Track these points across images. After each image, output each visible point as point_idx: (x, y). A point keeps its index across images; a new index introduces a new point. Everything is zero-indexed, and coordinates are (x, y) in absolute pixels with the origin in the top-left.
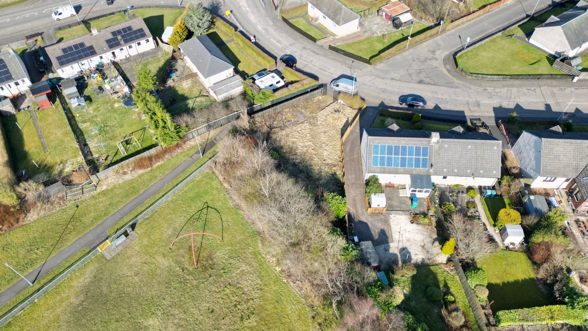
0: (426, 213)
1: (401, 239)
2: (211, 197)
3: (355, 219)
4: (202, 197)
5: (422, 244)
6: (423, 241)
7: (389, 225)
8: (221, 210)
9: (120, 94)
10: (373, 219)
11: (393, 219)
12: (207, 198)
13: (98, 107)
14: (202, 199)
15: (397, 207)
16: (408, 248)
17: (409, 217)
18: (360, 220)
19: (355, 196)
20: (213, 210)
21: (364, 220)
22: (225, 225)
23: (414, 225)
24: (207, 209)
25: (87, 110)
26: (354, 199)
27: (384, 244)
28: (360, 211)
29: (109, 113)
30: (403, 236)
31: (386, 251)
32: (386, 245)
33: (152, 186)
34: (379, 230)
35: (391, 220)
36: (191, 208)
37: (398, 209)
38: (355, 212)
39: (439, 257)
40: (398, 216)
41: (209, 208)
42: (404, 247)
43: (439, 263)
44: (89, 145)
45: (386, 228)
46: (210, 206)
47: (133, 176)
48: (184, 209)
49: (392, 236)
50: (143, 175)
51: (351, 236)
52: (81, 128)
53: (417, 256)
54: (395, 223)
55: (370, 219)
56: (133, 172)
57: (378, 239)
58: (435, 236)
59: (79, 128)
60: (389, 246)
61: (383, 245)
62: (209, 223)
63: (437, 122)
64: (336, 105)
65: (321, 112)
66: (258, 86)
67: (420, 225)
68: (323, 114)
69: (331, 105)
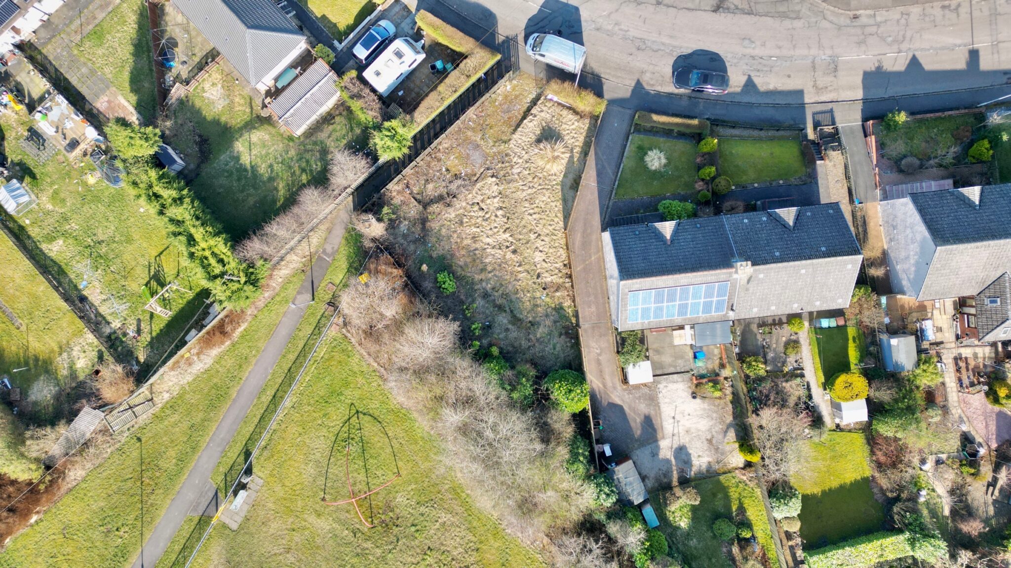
0: (717, 371)
1: (676, 431)
2: (357, 393)
3: (603, 401)
4: (341, 394)
5: (709, 437)
6: (710, 430)
7: (658, 405)
8: (382, 417)
9: (82, 146)
10: (631, 396)
11: (663, 391)
12: (350, 395)
13: (56, 192)
14: (343, 398)
15: (670, 365)
16: (687, 445)
17: (690, 384)
18: (610, 401)
19: (599, 355)
20: (367, 418)
21: (618, 401)
22: (396, 445)
23: (698, 401)
24: (358, 418)
25: (38, 204)
26: (598, 360)
27: (650, 444)
28: (609, 384)
29: (86, 207)
30: (680, 424)
31: (654, 456)
32: (653, 446)
33: (247, 379)
34: (642, 417)
35: (660, 395)
36: (329, 418)
37: (672, 370)
38: (601, 386)
39: (733, 456)
40: (672, 386)
41: (361, 416)
42: (681, 444)
43: (733, 468)
44: (90, 298)
45: (652, 413)
46: (361, 410)
47: (205, 364)
48: (320, 422)
49: (662, 427)
50: (221, 357)
51: (600, 445)
52: (52, 254)
53: (700, 459)
54: (667, 400)
55: (627, 396)
56: (202, 357)
57: (641, 436)
58: (729, 419)
59: (49, 257)
60: (658, 447)
61: (649, 447)
62: (369, 445)
63: (746, 133)
64: (544, 108)
65: (516, 136)
66: (374, 90)
67: (707, 400)
68: (520, 141)
69: (533, 111)
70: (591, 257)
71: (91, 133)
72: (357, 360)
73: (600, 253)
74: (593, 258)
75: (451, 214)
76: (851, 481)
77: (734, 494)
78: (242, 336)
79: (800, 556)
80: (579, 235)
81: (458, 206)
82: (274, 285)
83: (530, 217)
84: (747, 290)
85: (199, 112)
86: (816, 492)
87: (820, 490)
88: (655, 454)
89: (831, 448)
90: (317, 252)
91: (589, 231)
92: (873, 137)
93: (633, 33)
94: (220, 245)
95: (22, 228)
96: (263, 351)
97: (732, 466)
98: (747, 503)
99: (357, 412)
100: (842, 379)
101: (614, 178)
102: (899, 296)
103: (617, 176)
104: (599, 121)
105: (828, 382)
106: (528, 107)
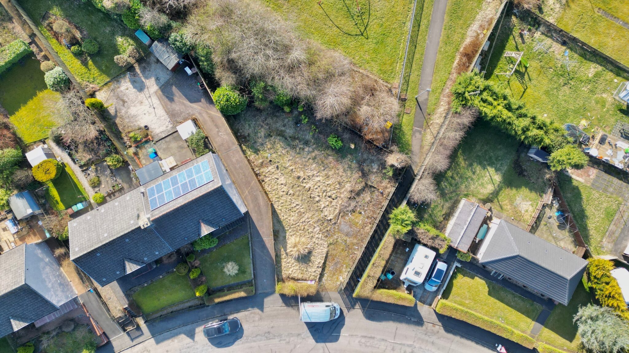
0: (138, 149)
1: (149, 99)
4: (377, 43)
5: (126, 104)
6: (127, 109)
7: (167, 112)
8: (344, 38)
9: (596, 141)
11: (168, 123)
12: (370, 45)
13: (604, 106)
14: (375, 41)
15: (170, 142)
17: (152, 134)
18: (200, 103)
20: (354, 33)
22: (330, 23)
23: (143, 125)
24: (361, 32)
25: (612, 94)
26: (218, 128)
28: (205, 115)
29: (581, 104)
30: (149, 106)
31: (157, 78)
32: (160, 85)
33: (441, 31)
34: (175, 100)
36: (378, 24)
37: (167, 139)
39: (105, 97)
40: (163, 128)
41: (359, 33)
42: (142, 92)
43: (102, 89)
44: (560, 45)
45: (169, 105)
46: (360, 37)
47: (471, 30)
48: (384, 20)
49: (159, 100)
50: (463, 39)
51: (194, 72)
52: (593, 65)
53: (126, 88)
54: (163, 118)
55: (190, 111)
56: (475, 34)
57: (171, 88)
58: (118, 121)
59: (594, 62)
60: (157, 84)
61: (163, 83)
62: (346, 16)
63: (181, 307)
64: (313, 274)
65: (325, 250)
66: (425, 245)
67: (137, 128)
68: (322, 248)
69: (320, 270)
70: (249, 192)
71: (594, 152)
72: (374, 69)
73: (243, 197)
74: (247, 192)
75: (348, 187)
76: (21, 109)
77: (95, 71)
78: (454, 57)
79: (33, 47)
80: (262, 204)
81: (345, 193)
82: (445, 99)
83: (297, 203)
84: (138, 210)
85: (531, 190)
86: (41, 93)
87: (38, 96)
88: (157, 79)
89: (42, 127)
90: (425, 130)
91: (256, 208)
92: (99, 335)
93: (276, 341)
94: (489, 111)
95: (618, 75)
96: (437, 53)
97: (103, 91)
98: (83, 69)
99: (362, 35)
100: (53, 175)
101: (254, 247)
102: (40, 241)
103: (252, 249)
104: (276, 279)
105: (61, 169)
106: (324, 271)
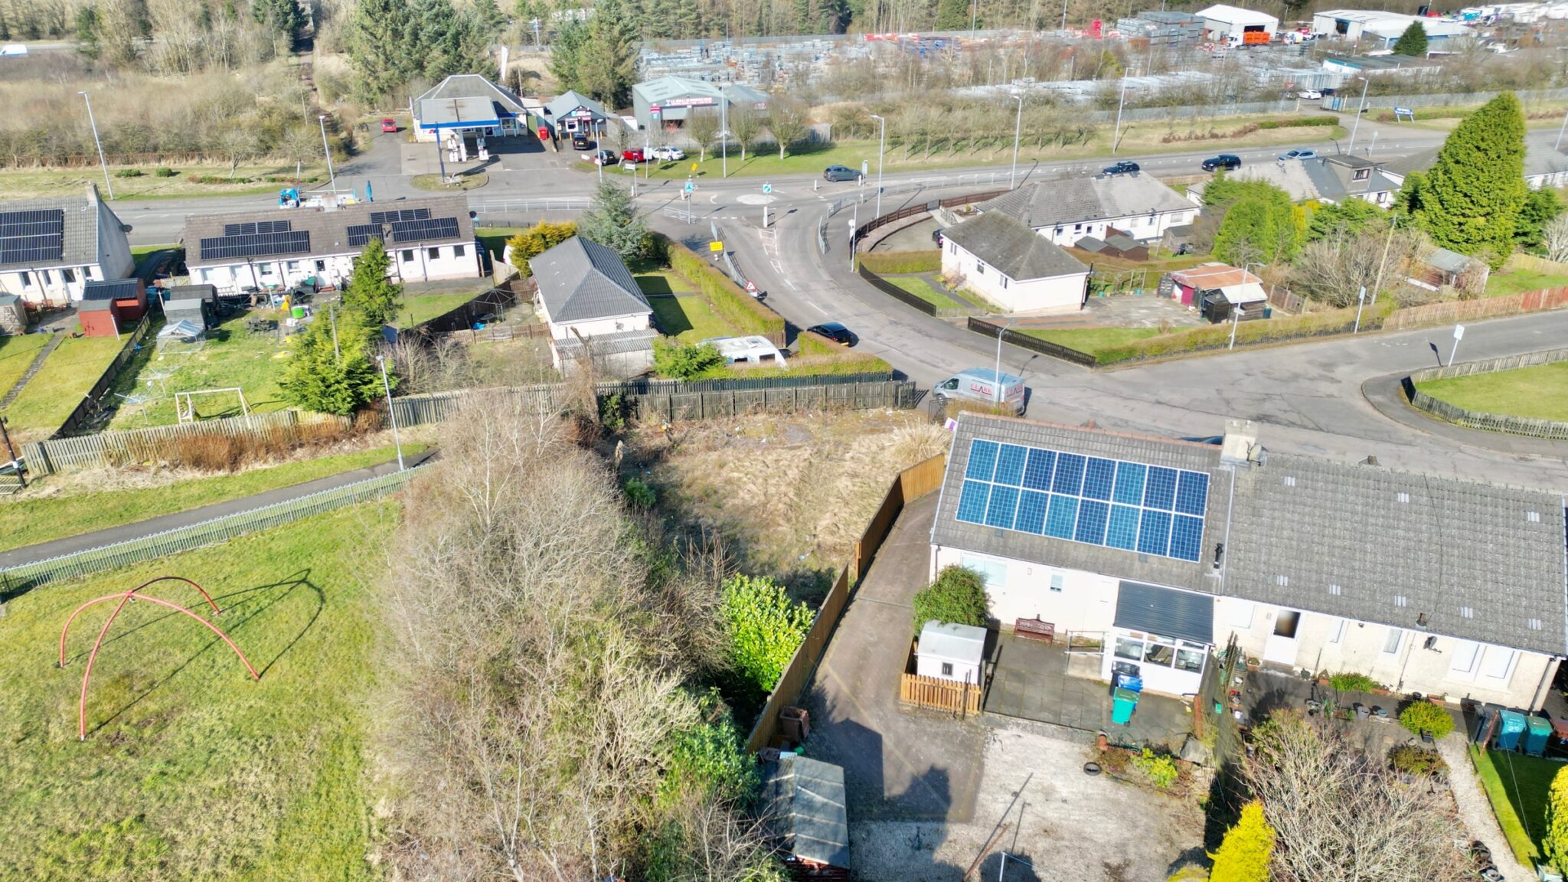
1: (1010, 821)
3: (835, 714)
4: (308, 555)
5: (1114, 861)
6: (1121, 847)
10: (912, 726)
11: (1007, 742)
12: (321, 559)
13: (226, 353)
14: (303, 560)
16: (1034, 858)
18: (853, 719)
19: (874, 644)
20: (309, 592)
21: (873, 723)
23: (1101, 781)
24: (293, 588)
26: (865, 651)
27: (918, 820)
28: (868, 693)
30: (1028, 809)
31: (917, 847)
32: (927, 826)
34: (924, 768)
37: (1046, 716)
38: (845, 689)
40: (1034, 740)
41: (302, 586)
42: (1017, 850)
45: (956, 768)
46: (312, 580)
47: (157, 482)
52: (142, 380)
54: (1007, 758)
55: (902, 724)
56: (165, 472)
57: (901, 798)
59: (134, 379)
60: (941, 835)
61: (914, 825)
62: (262, 621)
67: (1130, 786)
78: (252, 474)
82: (371, 442)
84: (1257, 512)
88: (922, 845)
99: (303, 581)
